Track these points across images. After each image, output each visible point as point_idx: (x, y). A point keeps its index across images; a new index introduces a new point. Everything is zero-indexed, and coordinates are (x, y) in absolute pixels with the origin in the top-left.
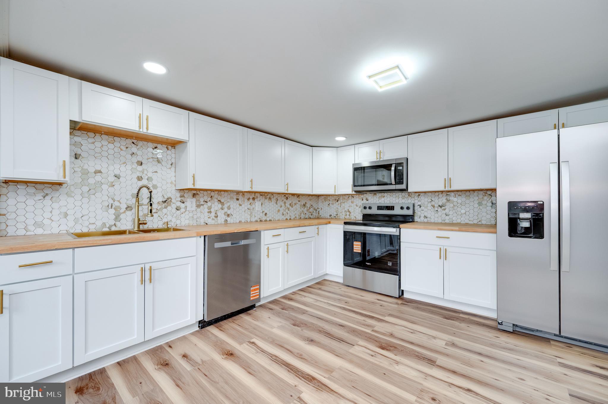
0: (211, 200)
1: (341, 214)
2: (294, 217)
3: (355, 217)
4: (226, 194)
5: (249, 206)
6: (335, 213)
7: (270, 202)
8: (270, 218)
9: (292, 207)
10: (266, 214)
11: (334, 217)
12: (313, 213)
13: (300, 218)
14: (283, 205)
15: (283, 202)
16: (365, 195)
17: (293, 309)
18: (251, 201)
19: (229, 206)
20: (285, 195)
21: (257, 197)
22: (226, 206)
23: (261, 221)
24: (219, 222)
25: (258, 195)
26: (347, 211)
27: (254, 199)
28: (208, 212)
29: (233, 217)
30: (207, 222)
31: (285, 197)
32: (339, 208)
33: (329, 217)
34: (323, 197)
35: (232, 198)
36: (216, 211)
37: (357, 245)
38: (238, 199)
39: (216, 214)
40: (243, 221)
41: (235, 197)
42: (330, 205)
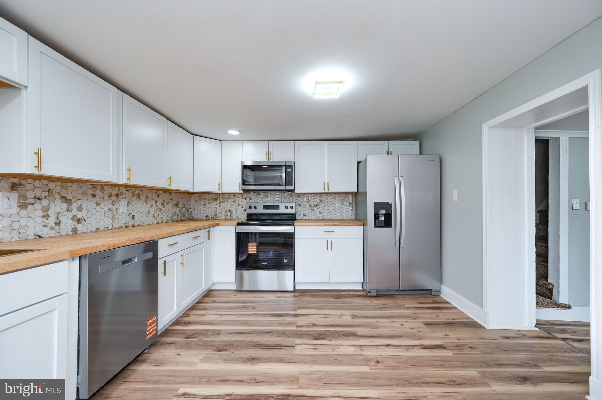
0: (49, 196)
1: (220, 215)
2: (166, 219)
3: (237, 217)
4: (75, 186)
5: (111, 206)
6: (213, 214)
7: (139, 200)
8: (139, 222)
9: (164, 207)
10: (133, 217)
11: (212, 218)
12: (185, 215)
13: (173, 221)
14: (154, 204)
15: (154, 200)
16: (248, 194)
17: (202, 333)
18: (114, 198)
19: (81, 205)
20: (156, 191)
21: (122, 193)
22: (74, 206)
23: (127, 227)
24: (63, 232)
25: (123, 190)
26: (228, 211)
27: (117, 195)
28: (43, 217)
29: (86, 223)
30: (40, 234)
31: (156, 194)
32: (218, 207)
33: (205, 218)
34: (197, 195)
35: (84, 194)
36: (58, 213)
37: (252, 246)
38: (94, 196)
39: (57, 218)
40: (102, 229)
41: (90, 192)
42: (207, 204)
